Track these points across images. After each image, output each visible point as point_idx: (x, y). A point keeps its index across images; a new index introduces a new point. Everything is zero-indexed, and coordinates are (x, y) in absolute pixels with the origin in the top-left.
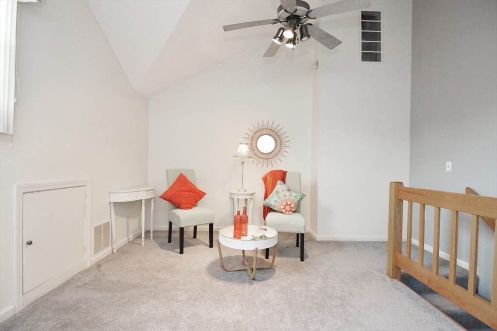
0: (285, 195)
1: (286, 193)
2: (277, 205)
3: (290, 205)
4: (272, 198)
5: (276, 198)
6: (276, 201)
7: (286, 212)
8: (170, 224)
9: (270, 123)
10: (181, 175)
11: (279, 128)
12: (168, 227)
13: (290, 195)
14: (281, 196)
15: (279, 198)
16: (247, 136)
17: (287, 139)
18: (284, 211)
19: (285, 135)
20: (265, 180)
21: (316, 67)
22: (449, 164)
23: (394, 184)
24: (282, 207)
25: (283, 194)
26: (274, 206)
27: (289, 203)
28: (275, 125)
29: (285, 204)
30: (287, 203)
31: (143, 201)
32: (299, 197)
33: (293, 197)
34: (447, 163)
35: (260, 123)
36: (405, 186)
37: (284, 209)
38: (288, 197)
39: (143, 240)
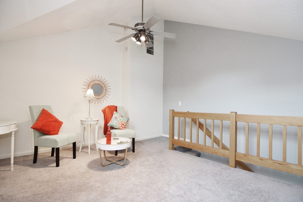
0: (120, 119)
1: (121, 118)
2: (117, 125)
3: (124, 124)
4: (114, 121)
5: (116, 121)
6: (116, 123)
7: (122, 128)
8: (36, 148)
9: (100, 77)
10: (44, 110)
11: (105, 80)
12: (34, 151)
13: (123, 119)
14: (119, 120)
15: (118, 121)
16: (85, 84)
17: (109, 88)
18: (121, 128)
19: (108, 85)
20: (104, 112)
21: (126, 50)
22: (180, 102)
23: (172, 111)
24: (120, 126)
25: (119, 119)
26: (116, 126)
27: (123, 123)
28: (103, 78)
29: (121, 124)
30: (122, 124)
31: (13, 133)
32: (127, 120)
33: (124, 120)
34: (179, 102)
35: (94, 77)
36: (175, 111)
37: (121, 127)
38: (122, 120)
39: (12, 165)
